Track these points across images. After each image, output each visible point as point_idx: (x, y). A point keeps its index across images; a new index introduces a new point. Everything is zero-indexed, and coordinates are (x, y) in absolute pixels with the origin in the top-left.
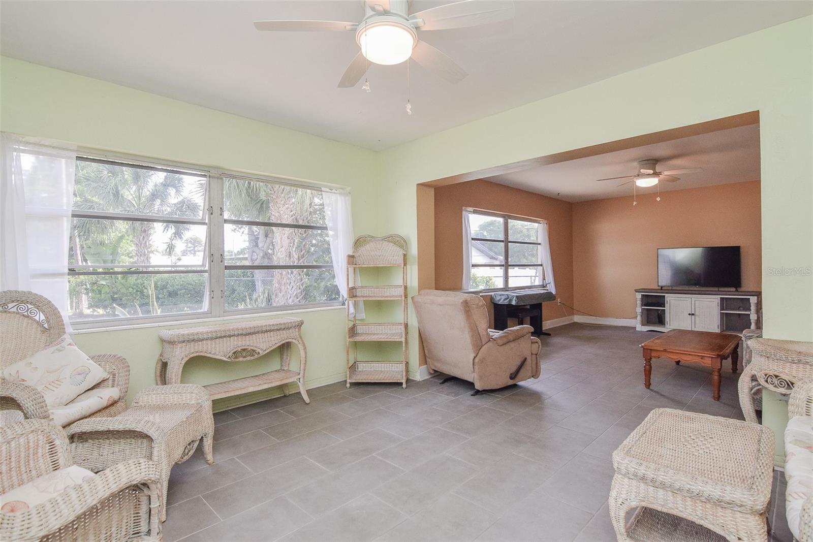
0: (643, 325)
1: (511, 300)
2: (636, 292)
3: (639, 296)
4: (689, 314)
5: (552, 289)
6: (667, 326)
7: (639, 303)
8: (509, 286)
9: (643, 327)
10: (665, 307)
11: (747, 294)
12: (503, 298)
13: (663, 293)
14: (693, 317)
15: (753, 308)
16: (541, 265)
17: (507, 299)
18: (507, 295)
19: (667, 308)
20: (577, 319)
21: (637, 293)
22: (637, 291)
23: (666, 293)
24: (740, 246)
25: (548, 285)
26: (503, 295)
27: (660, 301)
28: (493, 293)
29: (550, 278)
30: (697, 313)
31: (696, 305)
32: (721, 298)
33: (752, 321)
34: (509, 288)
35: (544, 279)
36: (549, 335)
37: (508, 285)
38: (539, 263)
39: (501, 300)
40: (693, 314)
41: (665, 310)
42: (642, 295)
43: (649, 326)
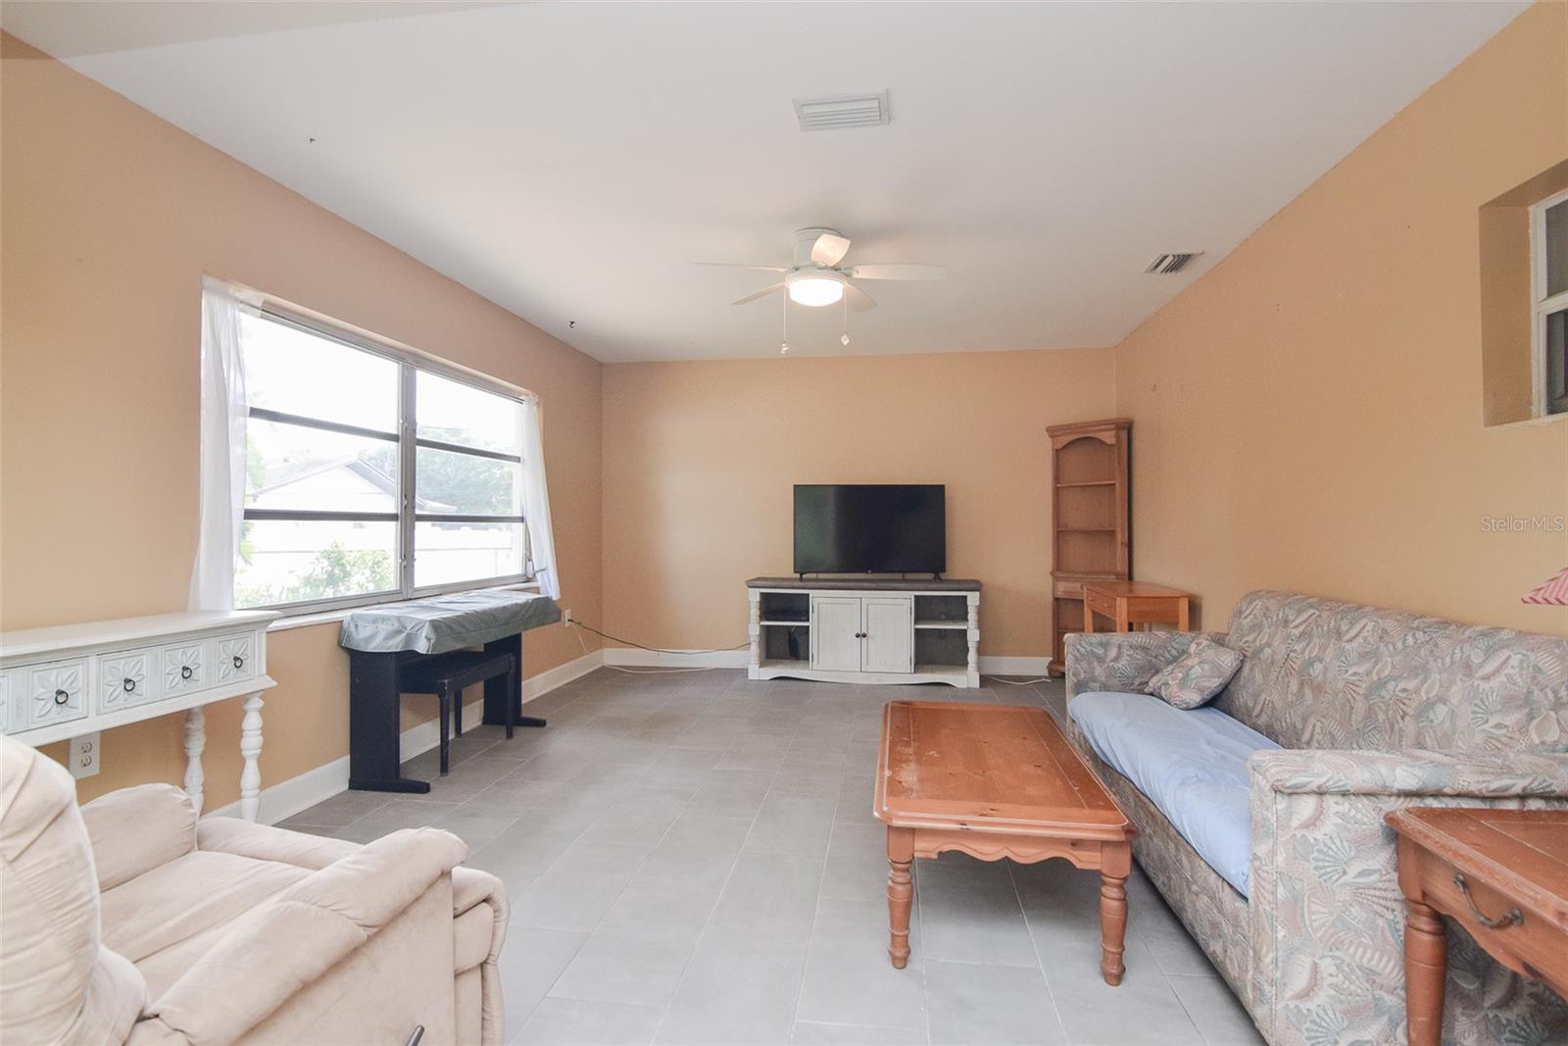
0: (762, 664)
1: (410, 638)
2: (750, 587)
3: (755, 596)
4: (858, 636)
5: (550, 586)
6: (814, 663)
7: (755, 612)
8: (417, 584)
9: (762, 669)
10: (808, 620)
11: (961, 587)
12: (384, 629)
13: (804, 588)
14: (864, 640)
15: (972, 615)
16: (522, 519)
17: (399, 632)
18: (399, 618)
19: (812, 624)
20: (613, 656)
21: (751, 590)
22: (752, 584)
23: (810, 589)
24: (943, 486)
25: (538, 576)
26: (384, 619)
27: (798, 608)
28: (348, 613)
29: (545, 556)
30: (870, 633)
31: (870, 611)
32: (916, 597)
33: (970, 645)
34: (417, 590)
35: (529, 559)
36: (541, 723)
37: (412, 581)
38: (517, 513)
39: (376, 635)
40: (864, 636)
41: (808, 627)
42: (761, 594)
43: (774, 665)
